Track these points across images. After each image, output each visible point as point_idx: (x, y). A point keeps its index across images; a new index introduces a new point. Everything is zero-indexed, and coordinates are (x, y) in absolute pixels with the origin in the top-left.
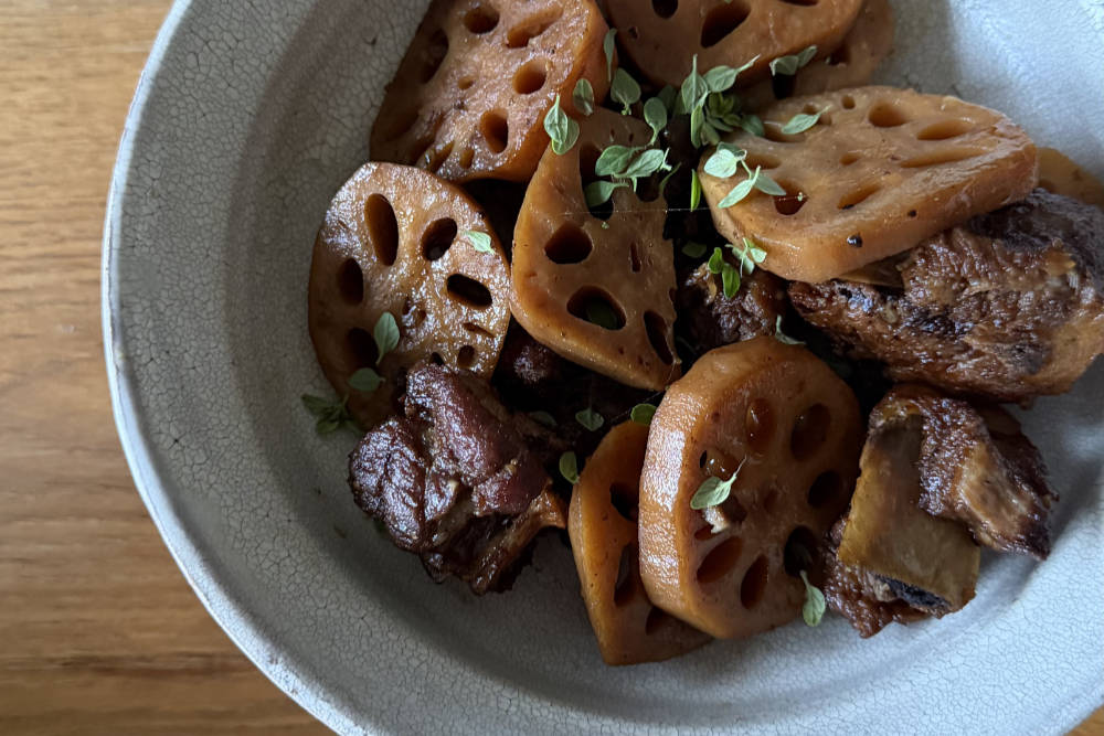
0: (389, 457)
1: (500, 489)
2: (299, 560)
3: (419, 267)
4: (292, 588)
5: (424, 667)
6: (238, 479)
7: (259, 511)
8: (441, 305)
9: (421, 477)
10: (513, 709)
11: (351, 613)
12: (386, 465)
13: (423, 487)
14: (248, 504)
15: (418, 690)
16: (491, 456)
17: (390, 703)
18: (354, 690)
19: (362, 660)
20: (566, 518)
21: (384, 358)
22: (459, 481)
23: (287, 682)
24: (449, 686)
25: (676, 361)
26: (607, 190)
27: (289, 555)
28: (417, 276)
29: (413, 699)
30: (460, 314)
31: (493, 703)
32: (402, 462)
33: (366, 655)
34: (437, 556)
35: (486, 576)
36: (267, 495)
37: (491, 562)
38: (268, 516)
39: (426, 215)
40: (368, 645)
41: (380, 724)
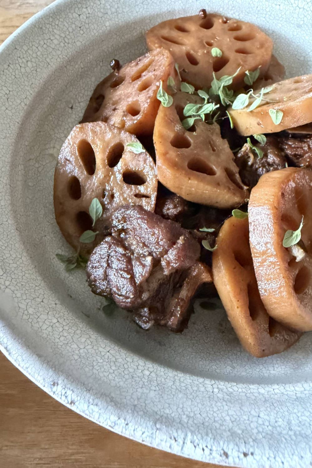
0: (109, 256)
1: (178, 253)
2: (64, 324)
3: (108, 171)
4: (62, 338)
5: (153, 375)
6: (23, 283)
7: (37, 299)
8: (121, 188)
9: (129, 261)
10: (216, 390)
11: (101, 349)
12: (108, 260)
13: (132, 266)
14: (30, 296)
15: (153, 388)
16: (169, 235)
17: (138, 399)
18: (113, 395)
19: (114, 375)
20: (212, 275)
21: (95, 223)
22: (152, 256)
23: (66, 397)
24: (172, 383)
25: (245, 188)
26: (191, 121)
27: (58, 321)
28: (107, 178)
29: (152, 394)
30: (131, 190)
31: (202, 389)
32: (117, 256)
33: (116, 372)
34: (146, 309)
35: (175, 316)
36: (41, 291)
37: (176, 307)
38: (43, 302)
39: (108, 144)
40: (116, 366)
41: (136, 414)
